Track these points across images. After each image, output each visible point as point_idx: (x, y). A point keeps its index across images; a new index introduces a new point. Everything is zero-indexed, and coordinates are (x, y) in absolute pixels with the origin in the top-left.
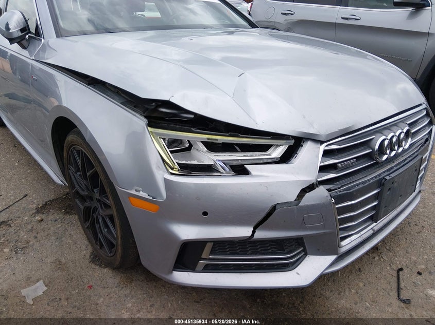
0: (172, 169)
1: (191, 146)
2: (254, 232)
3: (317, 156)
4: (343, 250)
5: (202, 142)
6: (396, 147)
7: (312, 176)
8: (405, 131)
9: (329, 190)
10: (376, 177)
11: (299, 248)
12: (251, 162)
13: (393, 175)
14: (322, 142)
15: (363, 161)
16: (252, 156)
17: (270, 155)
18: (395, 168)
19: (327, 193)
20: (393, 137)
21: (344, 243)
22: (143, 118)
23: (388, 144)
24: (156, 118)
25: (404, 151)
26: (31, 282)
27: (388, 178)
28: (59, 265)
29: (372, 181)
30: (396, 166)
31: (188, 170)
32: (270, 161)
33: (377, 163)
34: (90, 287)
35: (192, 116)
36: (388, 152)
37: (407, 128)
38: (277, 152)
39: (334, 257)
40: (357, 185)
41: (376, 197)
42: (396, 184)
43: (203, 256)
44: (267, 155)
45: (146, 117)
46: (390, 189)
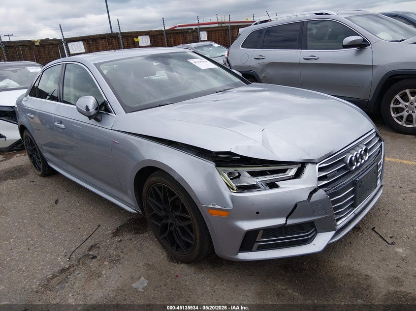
0: (233, 190)
1: (240, 175)
2: (286, 221)
3: (316, 172)
4: (339, 227)
5: (247, 172)
6: (360, 160)
7: (314, 184)
8: (364, 149)
9: (325, 191)
10: (350, 180)
11: (312, 229)
12: (278, 180)
13: (360, 178)
14: (316, 163)
15: (341, 171)
16: (278, 176)
17: (288, 174)
18: (361, 173)
19: (324, 193)
20: (357, 154)
21: (339, 223)
22: (212, 162)
23: (354, 160)
24: (219, 161)
25: (365, 161)
26: (135, 279)
27: (357, 179)
28: (149, 266)
29: (348, 182)
30: (361, 171)
31: (242, 189)
32: (288, 178)
33: (350, 171)
34: (177, 276)
35: (239, 157)
36: (355, 163)
37: (365, 147)
38: (292, 172)
39: (334, 232)
40: (340, 186)
41: (353, 192)
42: (363, 183)
43: (257, 240)
44: (286, 175)
45: (214, 161)
46: (360, 186)
